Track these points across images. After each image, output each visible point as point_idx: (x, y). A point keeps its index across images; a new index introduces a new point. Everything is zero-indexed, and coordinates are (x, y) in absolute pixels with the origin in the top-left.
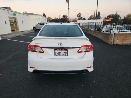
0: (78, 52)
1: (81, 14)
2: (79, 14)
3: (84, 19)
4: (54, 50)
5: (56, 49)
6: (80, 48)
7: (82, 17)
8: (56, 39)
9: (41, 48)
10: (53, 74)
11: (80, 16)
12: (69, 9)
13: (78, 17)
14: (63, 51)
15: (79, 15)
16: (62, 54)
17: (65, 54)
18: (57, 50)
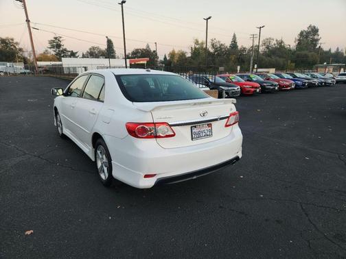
0: (226, 126)
1: (61, 39)
2: (56, 38)
3: (73, 55)
4: (191, 127)
5: (193, 125)
6: (228, 117)
7: (65, 50)
8: (195, 104)
9: (171, 126)
10: (195, 177)
11: (59, 46)
12: (28, 21)
13: (53, 47)
14: (205, 128)
15: (56, 43)
16: (204, 134)
17: (208, 133)
18: (195, 127)
